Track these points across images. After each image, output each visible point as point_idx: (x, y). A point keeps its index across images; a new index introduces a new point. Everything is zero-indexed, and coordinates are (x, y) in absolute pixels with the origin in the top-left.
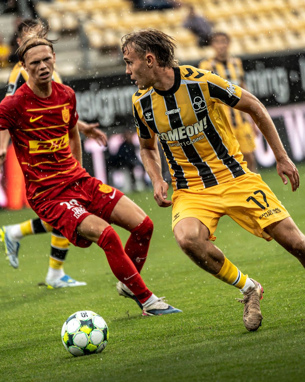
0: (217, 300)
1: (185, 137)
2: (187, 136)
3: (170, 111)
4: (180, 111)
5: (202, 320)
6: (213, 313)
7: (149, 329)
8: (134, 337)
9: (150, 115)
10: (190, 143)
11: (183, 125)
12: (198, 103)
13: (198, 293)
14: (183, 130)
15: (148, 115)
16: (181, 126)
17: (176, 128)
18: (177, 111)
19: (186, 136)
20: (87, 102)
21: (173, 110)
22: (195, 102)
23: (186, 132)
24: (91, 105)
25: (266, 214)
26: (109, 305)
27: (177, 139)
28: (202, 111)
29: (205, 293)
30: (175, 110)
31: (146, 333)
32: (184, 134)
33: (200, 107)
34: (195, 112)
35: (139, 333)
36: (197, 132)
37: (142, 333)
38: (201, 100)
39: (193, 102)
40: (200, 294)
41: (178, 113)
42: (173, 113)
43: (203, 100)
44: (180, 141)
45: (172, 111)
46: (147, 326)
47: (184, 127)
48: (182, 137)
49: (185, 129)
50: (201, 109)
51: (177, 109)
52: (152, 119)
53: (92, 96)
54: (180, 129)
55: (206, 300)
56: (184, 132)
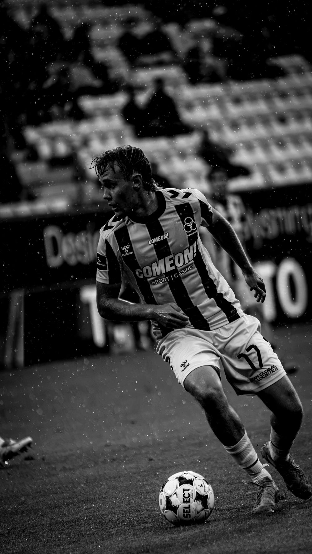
0: (236, 476)
1: (173, 268)
2: (176, 267)
3: (155, 239)
4: (168, 237)
5: (218, 500)
6: (231, 492)
7: (155, 510)
8: (138, 520)
9: (128, 248)
10: (178, 275)
11: (172, 253)
12: (189, 224)
13: (213, 467)
14: (170, 259)
15: (126, 248)
16: (169, 254)
17: (162, 258)
18: (165, 236)
19: (174, 266)
20: (82, 243)
21: (159, 237)
22: (186, 223)
23: (174, 261)
24: (87, 247)
25: (258, 377)
26: (109, 482)
27: (163, 272)
28: (193, 233)
29: (221, 468)
30: (162, 236)
31: (153, 515)
32: (171, 265)
33: (191, 228)
34: (186, 234)
35: (144, 516)
36: (186, 261)
37: (147, 516)
38: (192, 221)
39: (184, 224)
40: (216, 469)
41: (166, 239)
42: (159, 240)
43: (194, 220)
44: (167, 274)
45: (157, 238)
46: (154, 507)
47: (172, 256)
48: (169, 269)
49: (173, 258)
50: (192, 231)
51: (164, 235)
52: (131, 253)
53: (89, 236)
54: (167, 259)
55: (223, 476)
56: (172, 262)
